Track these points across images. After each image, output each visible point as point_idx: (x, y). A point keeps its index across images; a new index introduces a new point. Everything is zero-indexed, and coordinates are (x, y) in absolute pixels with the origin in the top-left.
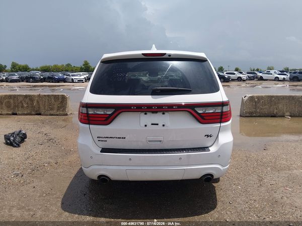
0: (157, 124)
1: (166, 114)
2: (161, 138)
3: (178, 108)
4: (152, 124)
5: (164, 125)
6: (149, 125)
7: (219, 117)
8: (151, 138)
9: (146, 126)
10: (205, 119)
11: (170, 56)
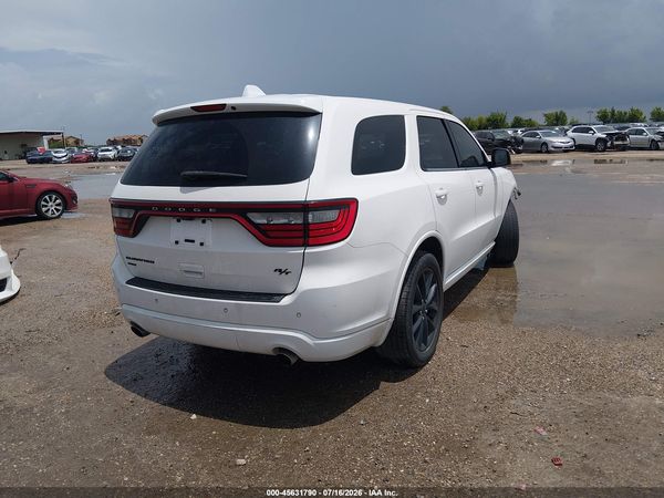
0: (193, 241)
1: (208, 222)
2: (199, 268)
3: (217, 212)
4: (186, 241)
5: (202, 244)
6: (182, 241)
7: (301, 234)
8: (185, 266)
9: (177, 242)
10: (269, 237)
11: (233, 108)
